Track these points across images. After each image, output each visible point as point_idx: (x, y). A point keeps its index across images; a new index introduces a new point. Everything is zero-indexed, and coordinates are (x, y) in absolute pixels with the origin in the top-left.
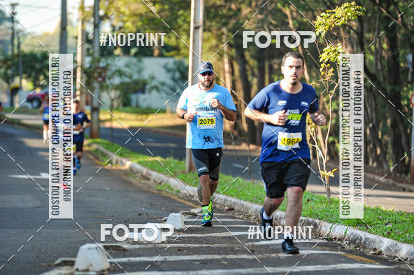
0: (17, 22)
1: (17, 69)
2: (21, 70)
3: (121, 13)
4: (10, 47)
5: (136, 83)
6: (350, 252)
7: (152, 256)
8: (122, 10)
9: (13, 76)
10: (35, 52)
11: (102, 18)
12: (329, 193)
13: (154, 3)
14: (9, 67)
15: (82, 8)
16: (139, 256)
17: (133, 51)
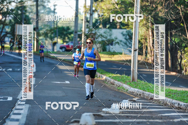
0: (56, 13)
1: (56, 34)
2: (57, 35)
3: (102, 8)
4: (53, 24)
5: (109, 41)
8: (103, 7)
9: (54, 37)
10: (64, 27)
11: (94, 11)
13: (118, 4)
14: (52, 33)
15: (85, 7)
16: (109, 119)
17: (108, 26)
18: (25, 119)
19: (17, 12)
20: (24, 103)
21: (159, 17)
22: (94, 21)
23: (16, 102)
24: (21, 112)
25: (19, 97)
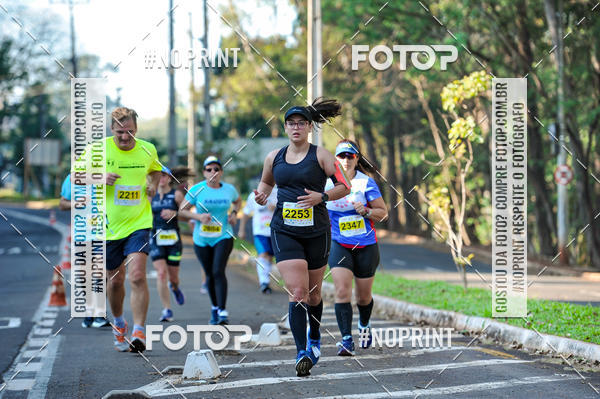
3: (234, 91)
5: (253, 167)
6: (488, 347)
7: (268, 360)
11: (214, 99)
12: (466, 281)
15: (192, 88)
16: (254, 361)
17: (250, 132)
18: (49, 372)
19: (28, 110)
20: (49, 331)
21: (371, 105)
22: (215, 122)
23: (29, 330)
24: (43, 354)
25: (37, 318)
